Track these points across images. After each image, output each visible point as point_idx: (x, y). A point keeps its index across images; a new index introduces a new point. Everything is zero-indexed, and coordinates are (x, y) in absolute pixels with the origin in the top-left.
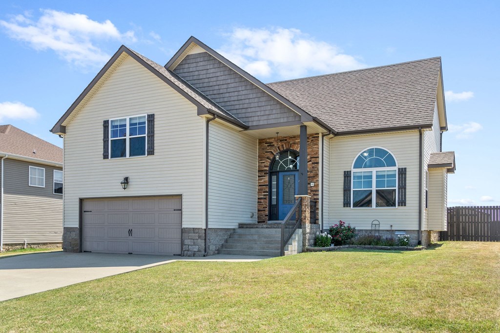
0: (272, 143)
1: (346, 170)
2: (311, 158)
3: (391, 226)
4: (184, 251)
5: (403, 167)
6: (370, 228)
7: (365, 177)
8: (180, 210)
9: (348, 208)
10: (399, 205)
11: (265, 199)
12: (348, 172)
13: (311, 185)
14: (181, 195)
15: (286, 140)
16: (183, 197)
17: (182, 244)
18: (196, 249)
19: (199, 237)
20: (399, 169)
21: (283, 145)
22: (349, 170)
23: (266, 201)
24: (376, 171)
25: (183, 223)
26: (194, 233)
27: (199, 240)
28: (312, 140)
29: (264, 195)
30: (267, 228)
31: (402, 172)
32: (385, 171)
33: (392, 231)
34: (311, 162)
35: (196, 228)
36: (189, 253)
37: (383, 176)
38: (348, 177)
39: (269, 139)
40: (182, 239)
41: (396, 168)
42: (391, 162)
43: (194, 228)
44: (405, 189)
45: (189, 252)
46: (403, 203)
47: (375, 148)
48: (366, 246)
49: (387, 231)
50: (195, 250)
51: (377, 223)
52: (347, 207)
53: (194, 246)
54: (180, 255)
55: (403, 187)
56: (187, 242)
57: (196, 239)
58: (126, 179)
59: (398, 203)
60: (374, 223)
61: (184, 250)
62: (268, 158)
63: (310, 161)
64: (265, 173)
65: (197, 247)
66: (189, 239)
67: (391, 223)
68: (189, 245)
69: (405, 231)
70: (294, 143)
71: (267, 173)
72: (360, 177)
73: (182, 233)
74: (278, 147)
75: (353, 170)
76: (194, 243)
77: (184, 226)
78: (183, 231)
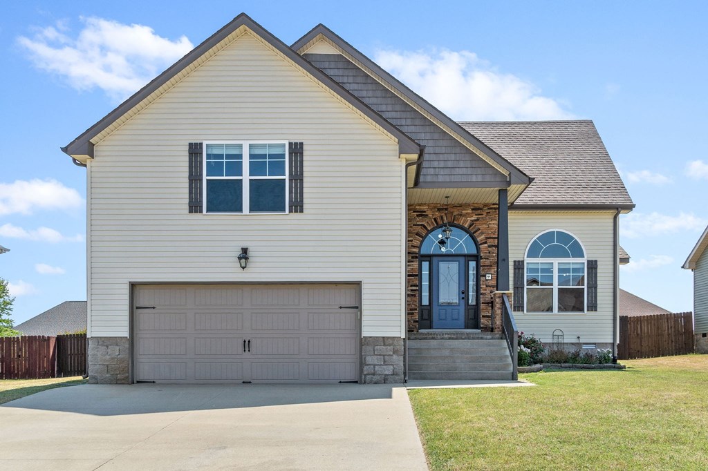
0: (425, 212)
1: (517, 260)
2: (487, 238)
3: (578, 338)
4: (365, 375)
5: (594, 259)
6: (550, 341)
7: (543, 270)
8: (357, 307)
9: (520, 313)
10: (588, 310)
11: (415, 296)
12: (519, 261)
13: (487, 278)
14: (359, 284)
15: (446, 209)
16: (363, 286)
17: (362, 363)
18: (388, 370)
19: (395, 352)
20: (588, 261)
21: (442, 217)
22: (521, 259)
23: (414, 298)
24: (559, 263)
25: (363, 329)
26: (385, 345)
27: (395, 357)
28: (488, 213)
29: (412, 290)
30: (450, 339)
31: (593, 266)
32: (570, 263)
33: (579, 344)
34: (486, 245)
35: (389, 337)
36: (376, 378)
37: (567, 270)
38: (519, 269)
39: (420, 205)
40: (361, 356)
41: (584, 260)
42: (577, 251)
43: (383, 337)
44: (596, 288)
45: (374, 377)
46: (593, 307)
47: (557, 232)
48: (563, 365)
49: (573, 344)
50: (387, 373)
51: (560, 333)
52: (519, 311)
53: (385, 367)
54: (356, 382)
55: (593, 286)
56: (370, 360)
57: (389, 355)
58: (245, 251)
59: (588, 307)
60: (556, 333)
61: (365, 373)
62: (417, 234)
63: (486, 243)
64: (412, 257)
65: (392, 367)
66: (374, 355)
67: (578, 334)
68: (375, 365)
69: (595, 344)
70: (461, 215)
71: (416, 257)
72: (536, 270)
73: (361, 345)
74: (435, 219)
75: (527, 260)
76: (384, 361)
77: (364, 334)
78: (363, 343)
